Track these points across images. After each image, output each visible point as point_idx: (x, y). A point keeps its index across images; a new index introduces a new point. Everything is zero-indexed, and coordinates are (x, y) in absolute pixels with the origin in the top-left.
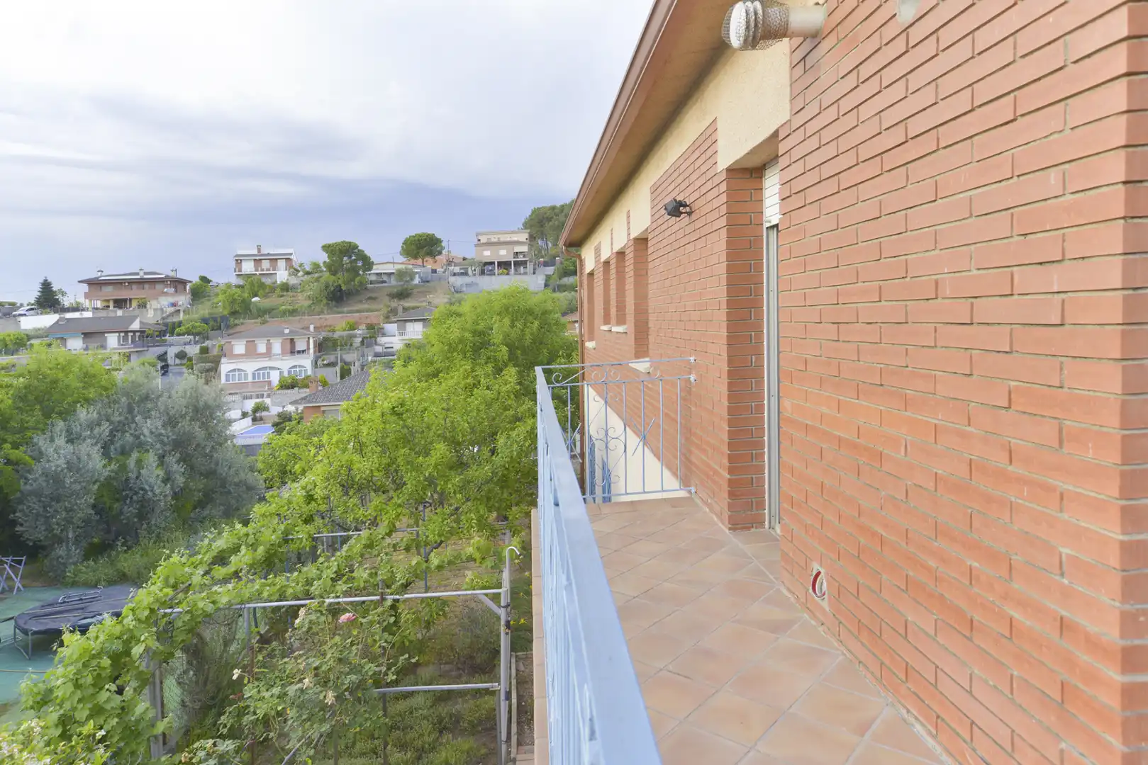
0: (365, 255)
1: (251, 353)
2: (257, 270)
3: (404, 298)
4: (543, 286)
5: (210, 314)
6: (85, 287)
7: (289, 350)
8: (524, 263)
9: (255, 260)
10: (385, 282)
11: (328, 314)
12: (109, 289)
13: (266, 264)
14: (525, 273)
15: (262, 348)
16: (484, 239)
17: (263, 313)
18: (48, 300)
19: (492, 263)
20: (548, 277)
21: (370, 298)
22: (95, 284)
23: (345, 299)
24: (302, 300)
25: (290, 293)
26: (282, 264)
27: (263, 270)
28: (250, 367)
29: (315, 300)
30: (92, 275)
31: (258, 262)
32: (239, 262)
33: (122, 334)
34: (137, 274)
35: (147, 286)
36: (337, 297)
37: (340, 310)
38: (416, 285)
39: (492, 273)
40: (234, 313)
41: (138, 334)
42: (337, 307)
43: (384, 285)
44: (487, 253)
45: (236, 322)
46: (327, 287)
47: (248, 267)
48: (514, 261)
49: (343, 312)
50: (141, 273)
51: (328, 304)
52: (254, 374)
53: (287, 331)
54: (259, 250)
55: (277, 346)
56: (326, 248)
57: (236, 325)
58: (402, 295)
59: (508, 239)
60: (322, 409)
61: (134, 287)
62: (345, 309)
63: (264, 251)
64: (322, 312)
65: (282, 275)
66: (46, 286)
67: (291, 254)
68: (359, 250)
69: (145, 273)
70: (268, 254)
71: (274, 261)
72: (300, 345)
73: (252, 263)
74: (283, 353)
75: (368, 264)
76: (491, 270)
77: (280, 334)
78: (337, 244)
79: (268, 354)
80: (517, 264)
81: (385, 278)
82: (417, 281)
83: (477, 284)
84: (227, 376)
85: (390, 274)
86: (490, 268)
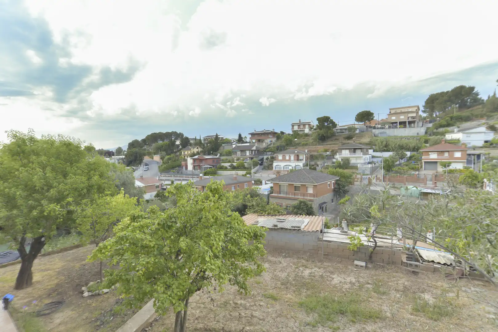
0: (333, 122)
1: (284, 159)
2: (298, 129)
3: (349, 139)
4: (424, 133)
5: (280, 145)
6: (250, 136)
7: (296, 159)
8: (414, 122)
9: (298, 125)
10: (344, 132)
11: (318, 145)
12: (256, 136)
13: (302, 127)
14: (414, 127)
15: (287, 158)
16: (393, 112)
17: (297, 145)
18: (240, 139)
19: (396, 123)
20: (428, 128)
21: (336, 139)
22: (253, 134)
23: (326, 139)
24: (311, 140)
25: (307, 137)
26: (307, 126)
27: (300, 129)
28: (282, 164)
29: (315, 140)
30: (253, 131)
31: (299, 126)
32: (293, 126)
33: (250, 151)
34: (263, 131)
35: (266, 135)
36: (323, 139)
37: (323, 144)
38: (357, 134)
39: (396, 127)
40: (287, 145)
41: (256, 151)
42: (322, 143)
43: (343, 133)
44: (394, 118)
45: (287, 148)
46: (319, 135)
47: (296, 128)
48: (408, 122)
49: (324, 145)
50: (265, 131)
51: (318, 141)
52: (283, 167)
53: (296, 152)
54: (300, 121)
55: (292, 158)
56: (318, 119)
57: (287, 149)
58: (349, 138)
59: (406, 111)
60: (307, 186)
61: (263, 135)
62: (325, 144)
63: (302, 122)
64: (316, 145)
65: (307, 131)
66: (240, 135)
67: (310, 122)
68: (331, 120)
69: (266, 131)
70: (303, 123)
71: (304, 125)
72: (301, 157)
73: (297, 126)
74: (294, 160)
75: (334, 125)
76: (395, 126)
77: (294, 153)
78: (322, 118)
79: (290, 160)
80: (410, 123)
81: (344, 131)
82: (357, 132)
83: (386, 133)
84: (275, 167)
85: (346, 129)
86: (395, 125)
